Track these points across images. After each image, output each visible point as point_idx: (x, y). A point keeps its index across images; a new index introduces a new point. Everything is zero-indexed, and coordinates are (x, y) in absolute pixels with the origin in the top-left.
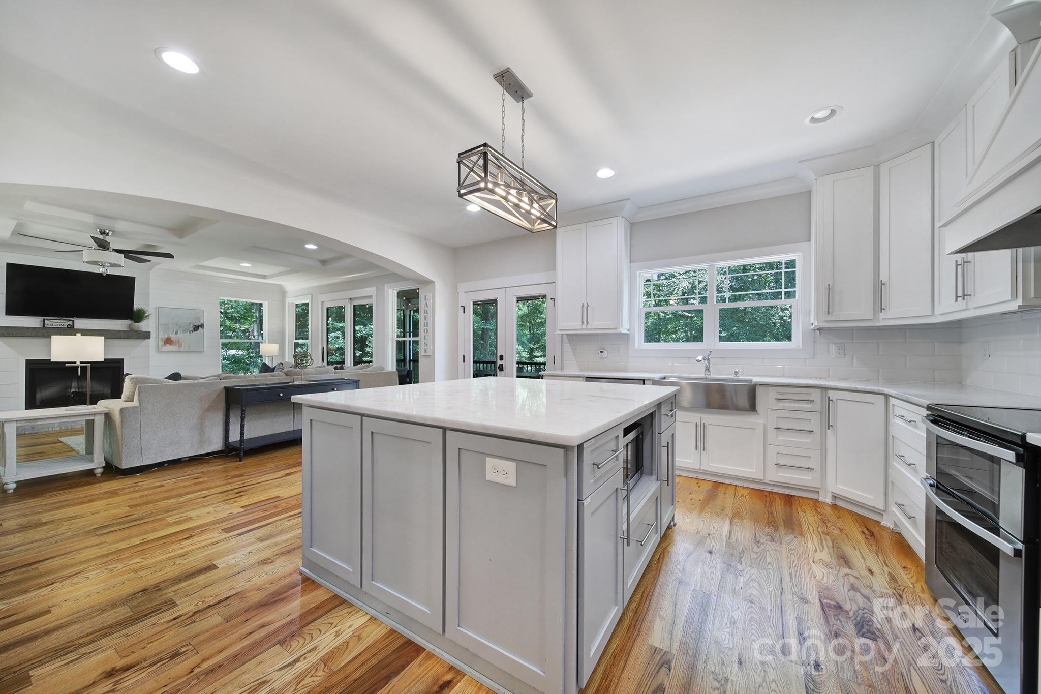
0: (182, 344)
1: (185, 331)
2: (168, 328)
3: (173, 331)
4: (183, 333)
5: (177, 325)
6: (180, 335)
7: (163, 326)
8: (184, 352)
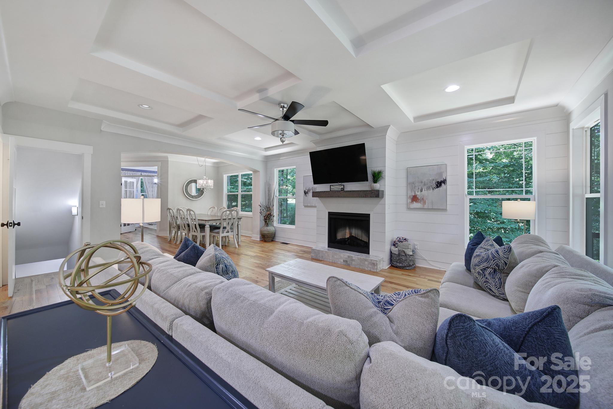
0: (426, 201)
1: (428, 188)
2: (415, 187)
3: (419, 188)
4: (427, 190)
5: (422, 182)
6: (425, 192)
7: (411, 185)
8: (428, 209)
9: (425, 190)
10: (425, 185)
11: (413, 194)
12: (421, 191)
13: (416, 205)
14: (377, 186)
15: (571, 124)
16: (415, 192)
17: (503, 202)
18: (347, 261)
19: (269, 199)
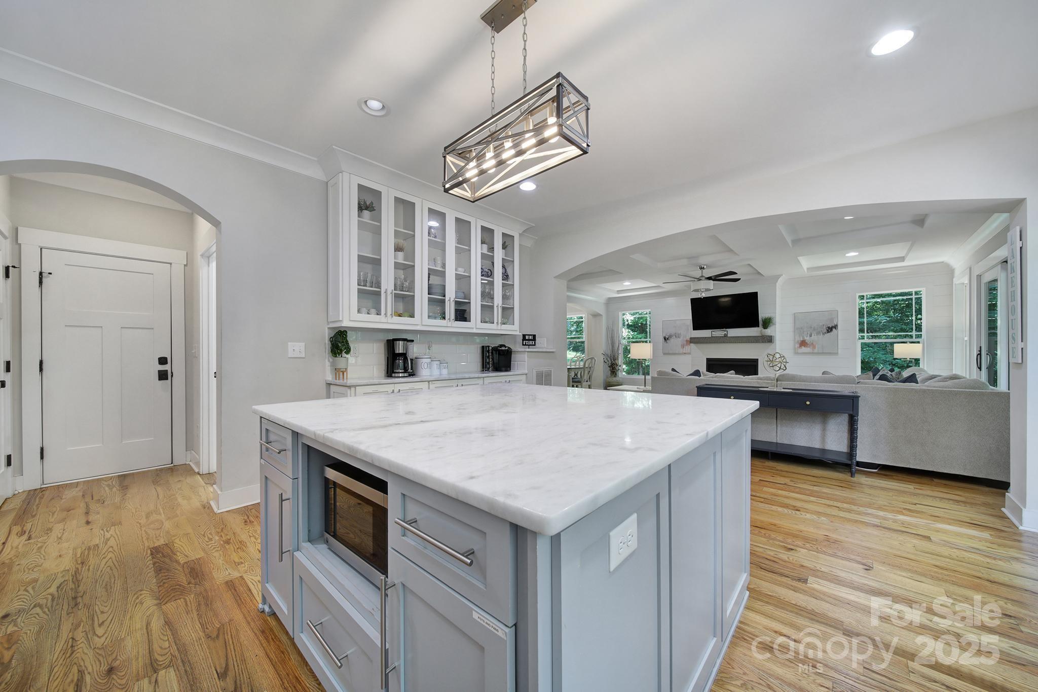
0: (815, 346)
1: (818, 333)
2: (803, 332)
3: (808, 333)
4: (817, 335)
5: (811, 327)
6: (814, 337)
7: (798, 330)
8: (818, 353)
9: (814, 335)
10: (814, 330)
11: (802, 339)
12: (811, 336)
13: (804, 349)
14: (768, 332)
15: (954, 279)
16: (803, 337)
17: (895, 344)
19: (613, 346)
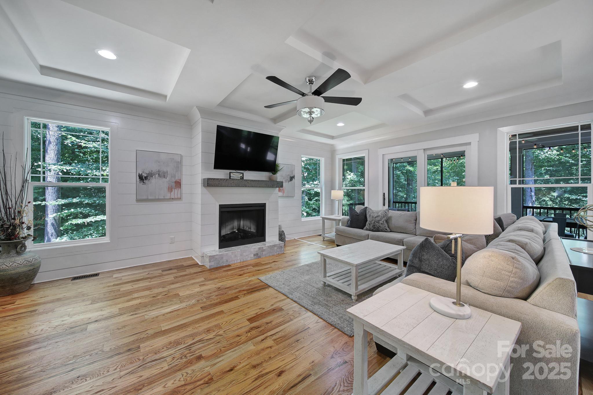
1: (286, 181)
8: (286, 197)
10: (284, 178)
13: (279, 194)
14: (277, 177)
18: (257, 254)
